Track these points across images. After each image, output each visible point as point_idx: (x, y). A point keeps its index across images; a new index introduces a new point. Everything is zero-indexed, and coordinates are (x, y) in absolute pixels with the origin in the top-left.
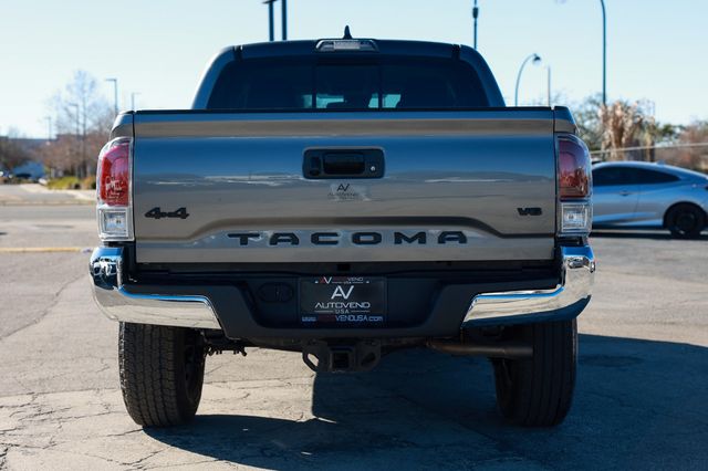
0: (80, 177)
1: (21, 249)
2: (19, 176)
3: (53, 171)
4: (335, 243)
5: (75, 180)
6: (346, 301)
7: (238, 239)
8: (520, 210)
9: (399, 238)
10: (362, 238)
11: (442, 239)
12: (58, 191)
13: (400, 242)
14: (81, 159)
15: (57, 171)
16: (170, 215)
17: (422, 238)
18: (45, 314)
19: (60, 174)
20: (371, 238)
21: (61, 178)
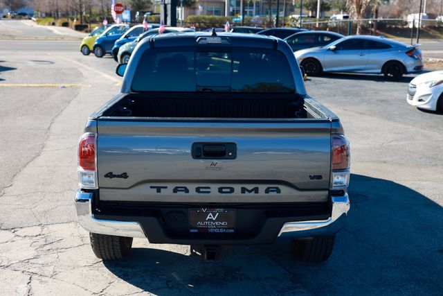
0: (55, 18)
1: (26, 85)
2: (20, 14)
3: (39, 13)
4: (209, 192)
5: (52, 20)
6: (214, 221)
7: (156, 189)
8: (310, 176)
9: (244, 190)
10: (224, 190)
11: (267, 191)
12: (43, 27)
13: (244, 193)
14: (55, 8)
15: (42, 13)
16: (118, 176)
17: (256, 190)
18: (43, 147)
19: (44, 15)
20: (228, 190)
21: (44, 18)
